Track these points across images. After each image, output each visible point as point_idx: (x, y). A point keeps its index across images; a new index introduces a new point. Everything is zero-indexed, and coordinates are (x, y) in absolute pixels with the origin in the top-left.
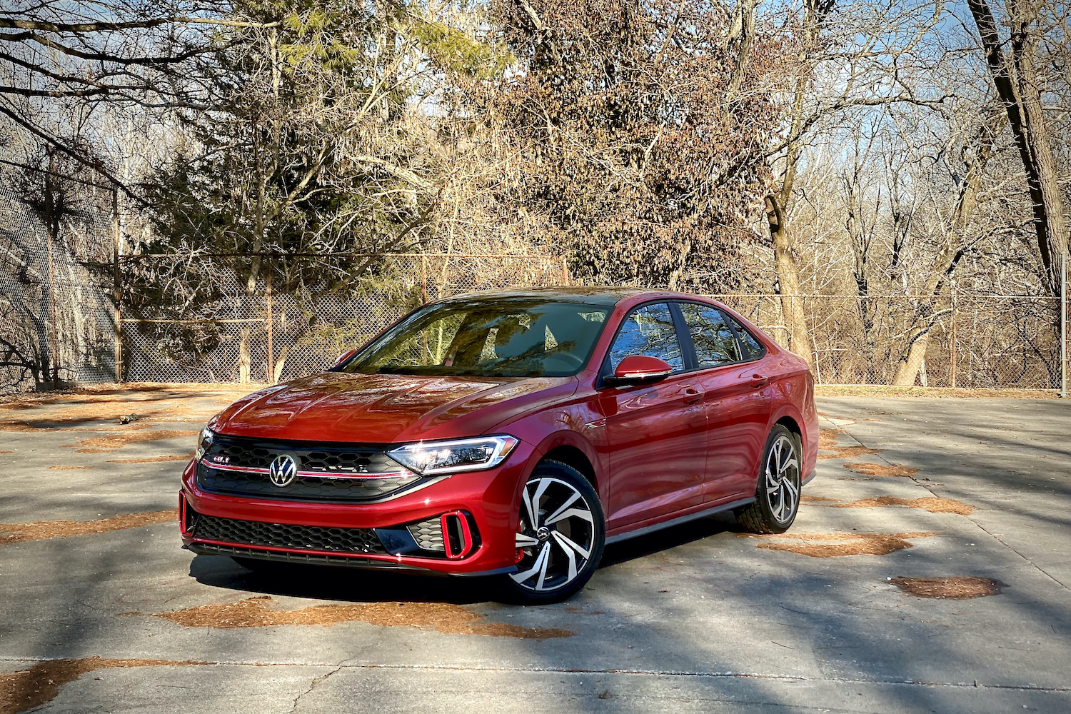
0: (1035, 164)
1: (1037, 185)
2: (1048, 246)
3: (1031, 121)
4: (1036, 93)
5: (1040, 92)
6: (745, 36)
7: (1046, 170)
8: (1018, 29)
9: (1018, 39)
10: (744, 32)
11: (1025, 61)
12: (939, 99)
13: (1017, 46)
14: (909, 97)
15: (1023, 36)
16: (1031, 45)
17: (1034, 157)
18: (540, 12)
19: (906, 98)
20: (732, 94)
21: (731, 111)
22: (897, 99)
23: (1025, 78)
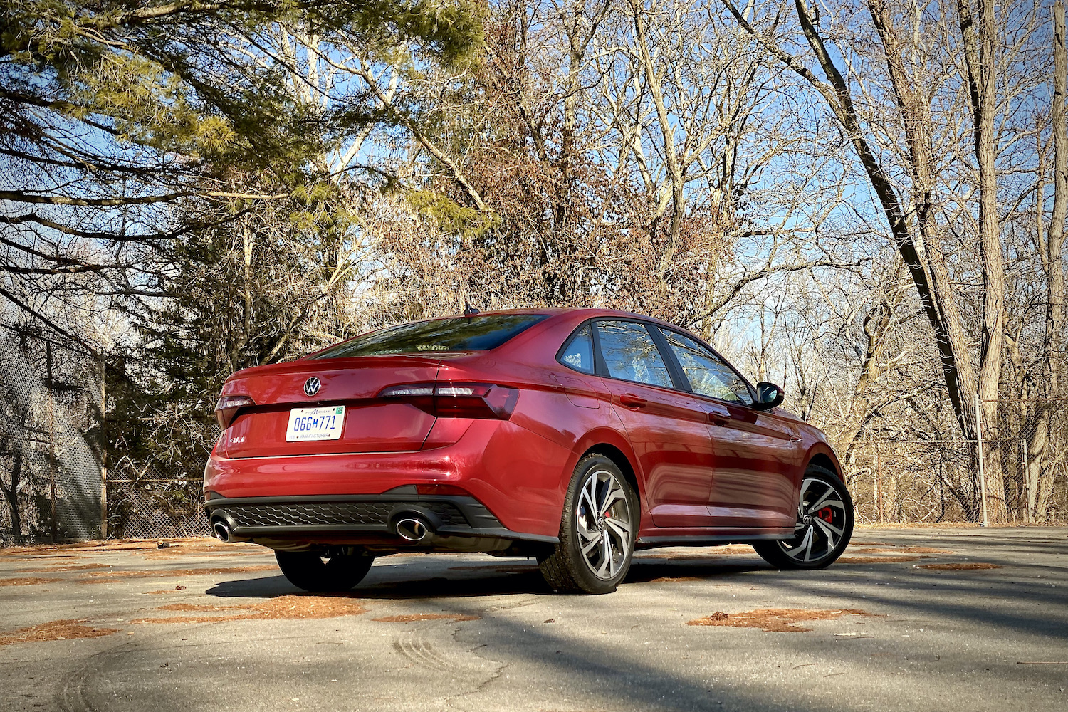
0: (943, 319)
1: (946, 339)
2: (959, 396)
3: (938, 281)
4: (941, 256)
5: (944, 255)
6: (676, 211)
7: (953, 326)
8: (922, 200)
9: (922, 208)
10: (675, 207)
11: (929, 229)
12: (856, 262)
13: (923, 216)
14: (829, 262)
15: (927, 206)
16: (934, 214)
17: (942, 314)
18: (482, 195)
19: (825, 262)
20: (666, 264)
21: (665, 278)
22: (818, 263)
23: (931, 243)
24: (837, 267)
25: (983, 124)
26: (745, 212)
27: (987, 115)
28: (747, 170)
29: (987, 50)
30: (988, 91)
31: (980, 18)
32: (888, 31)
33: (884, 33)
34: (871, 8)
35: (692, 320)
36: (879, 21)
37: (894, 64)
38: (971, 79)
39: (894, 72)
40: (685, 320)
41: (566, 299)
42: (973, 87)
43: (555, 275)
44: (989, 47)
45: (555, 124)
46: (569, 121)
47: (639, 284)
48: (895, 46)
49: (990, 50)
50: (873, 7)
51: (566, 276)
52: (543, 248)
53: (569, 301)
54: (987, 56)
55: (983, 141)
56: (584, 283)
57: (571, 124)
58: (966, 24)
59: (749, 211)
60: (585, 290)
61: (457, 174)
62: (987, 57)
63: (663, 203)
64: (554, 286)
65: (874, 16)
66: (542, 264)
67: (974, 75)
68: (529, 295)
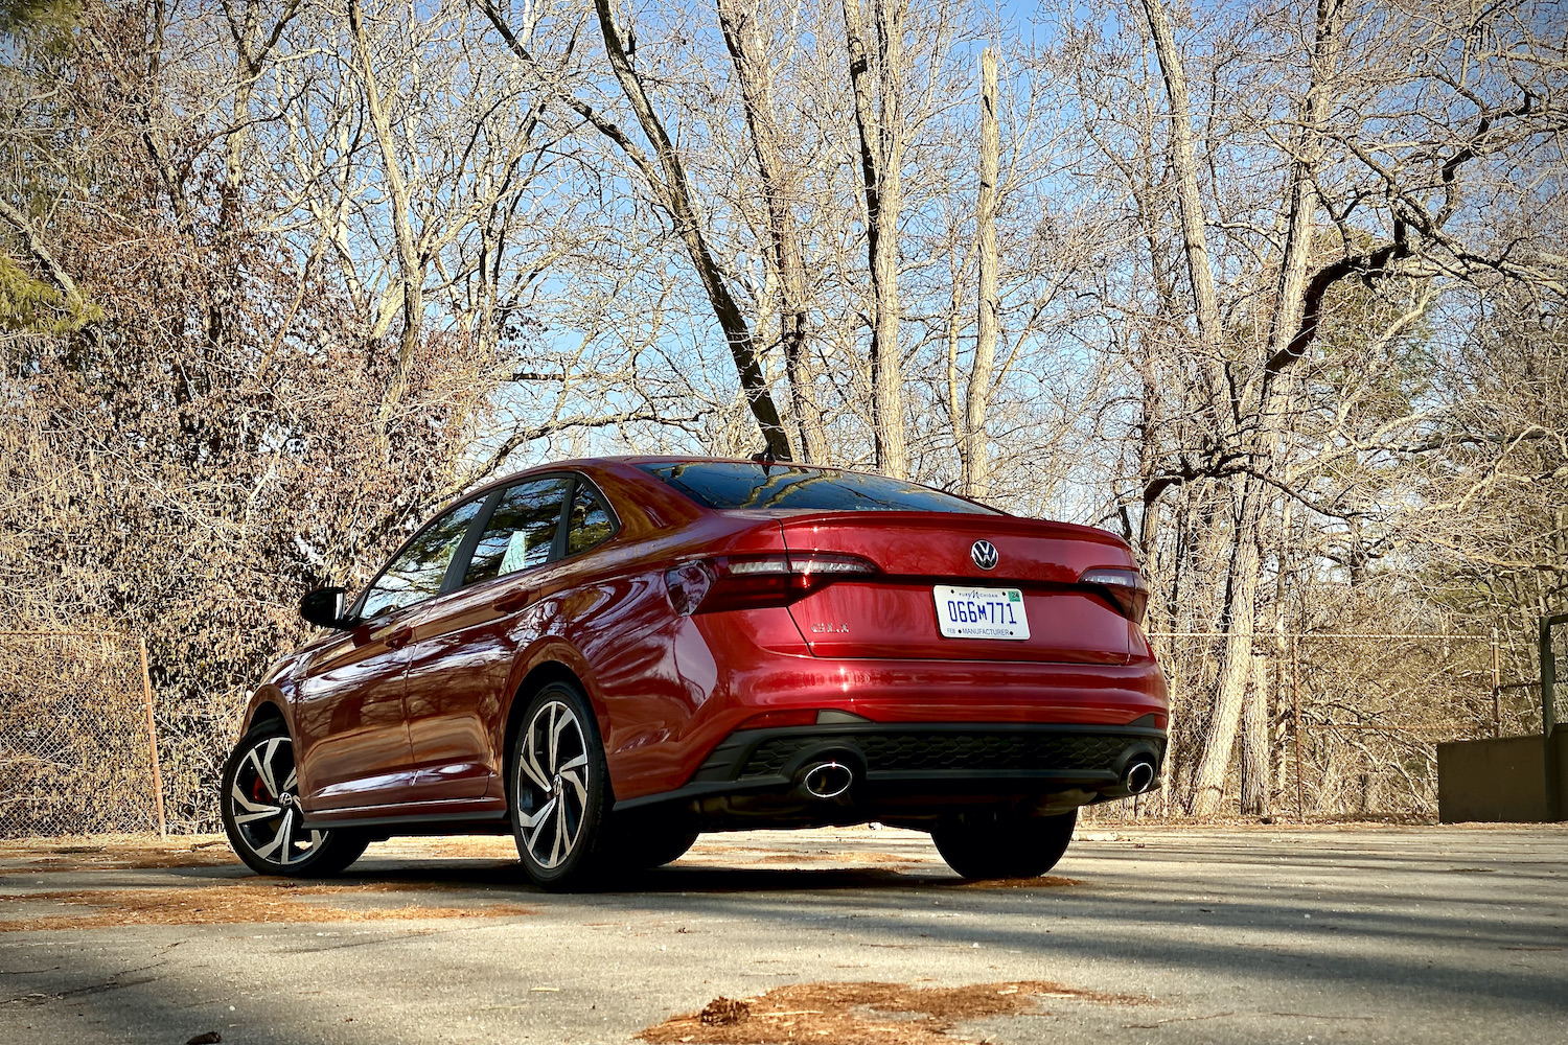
3: (811, 452)
4: (817, 415)
5: (821, 414)
6: (408, 324)
8: (792, 326)
9: (792, 339)
10: (407, 318)
11: (801, 370)
13: (791, 352)
14: (650, 414)
15: (800, 336)
16: (808, 350)
19: (644, 414)
20: (389, 409)
21: (387, 432)
22: (632, 417)
23: (803, 394)
24: (663, 422)
25: (882, 219)
26: (513, 343)
27: (889, 204)
28: (519, 277)
29: (891, 105)
30: (890, 168)
31: (881, 59)
32: (748, 61)
33: (743, 64)
34: (724, 22)
35: (428, 501)
36: (735, 44)
37: (756, 114)
38: (865, 151)
39: (755, 126)
40: (418, 501)
41: (220, 461)
42: (867, 162)
43: (202, 422)
44: (894, 103)
45: (208, 176)
46: (233, 172)
47: (343, 439)
48: (758, 85)
49: (894, 108)
50: (728, 22)
51: (219, 425)
52: (181, 377)
53: (224, 465)
54: (889, 115)
55: (880, 245)
56: (251, 437)
57: (236, 179)
58: (858, 69)
59: (519, 342)
60: (252, 449)
61: (35, 244)
62: (891, 118)
63: (386, 319)
64: (198, 441)
65: (728, 36)
66: (179, 402)
67: (869, 145)
68: (156, 453)
